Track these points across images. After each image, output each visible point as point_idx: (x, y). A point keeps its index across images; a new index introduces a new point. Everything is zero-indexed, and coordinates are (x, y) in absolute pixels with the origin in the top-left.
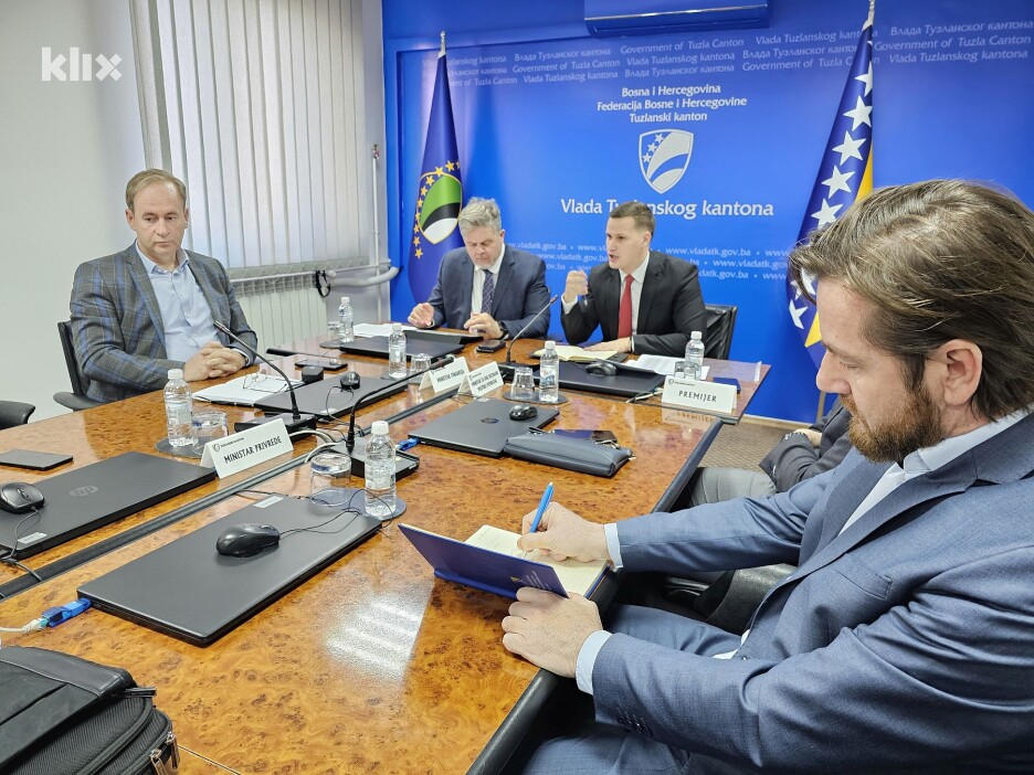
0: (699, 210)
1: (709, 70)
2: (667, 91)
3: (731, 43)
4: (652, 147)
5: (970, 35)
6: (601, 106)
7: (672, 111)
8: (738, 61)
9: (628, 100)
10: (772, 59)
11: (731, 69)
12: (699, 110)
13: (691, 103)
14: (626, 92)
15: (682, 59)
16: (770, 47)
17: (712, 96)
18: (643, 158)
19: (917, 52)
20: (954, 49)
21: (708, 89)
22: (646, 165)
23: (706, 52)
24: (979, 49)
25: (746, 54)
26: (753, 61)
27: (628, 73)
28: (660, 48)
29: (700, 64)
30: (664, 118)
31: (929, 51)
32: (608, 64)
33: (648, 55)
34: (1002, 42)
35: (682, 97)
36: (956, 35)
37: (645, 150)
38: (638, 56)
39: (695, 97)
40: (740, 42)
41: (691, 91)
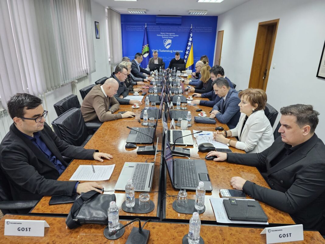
0: (173, 51)
1: (173, 31)
2: (167, 33)
3: (176, 27)
4: (166, 42)
5: (205, 29)
6: (158, 35)
7: (168, 36)
8: (177, 30)
9: (162, 34)
10: (181, 30)
11: (176, 31)
12: (172, 37)
13: (171, 36)
14: (161, 33)
15: (169, 29)
16: (181, 28)
17: (174, 35)
18: (164, 43)
19: (199, 30)
20: (204, 30)
21: (173, 34)
22: (165, 44)
23: (173, 28)
24: (206, 30)
25: (178, 29)
26: (179, 30)
27: (161, 30)
28: (166, 27)
29: (172, 30)
30: (167, 37)
31: (201, 30)
32: (158, 29)
33: (164, 28)
34: (209, 30)
35: (170, 34)
36: (204, 29)
37: (165, 42)
38: (163, 28)
39: (171, 35)
40: (177, 27)
41: (171, 34)
